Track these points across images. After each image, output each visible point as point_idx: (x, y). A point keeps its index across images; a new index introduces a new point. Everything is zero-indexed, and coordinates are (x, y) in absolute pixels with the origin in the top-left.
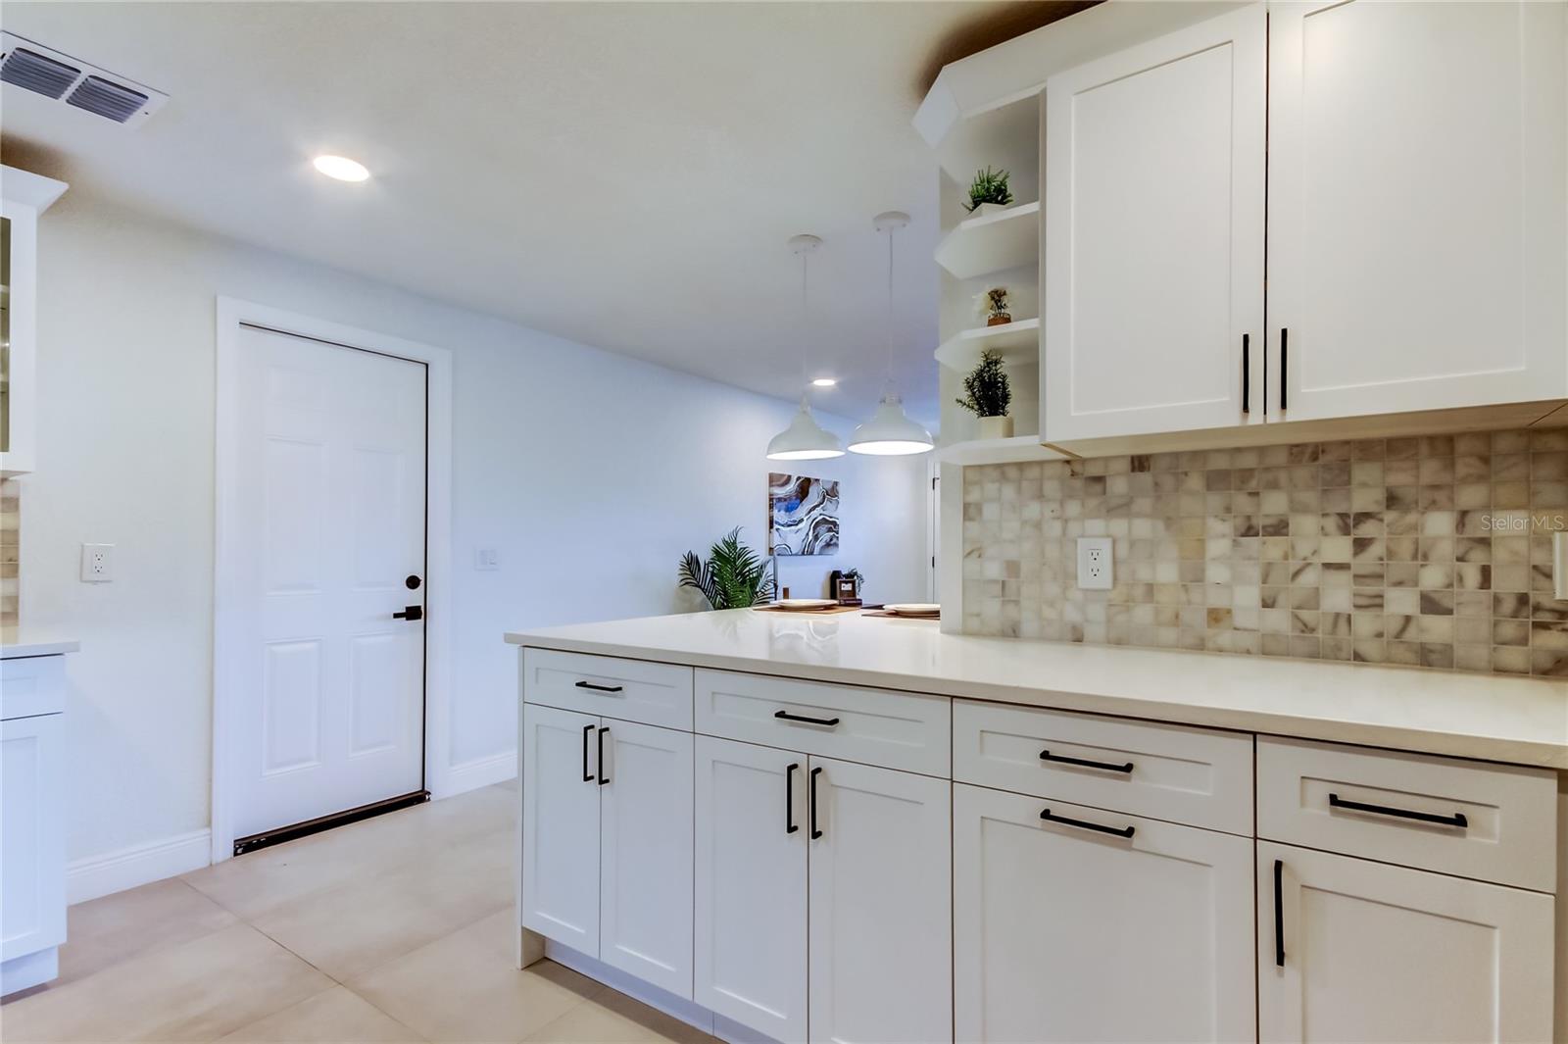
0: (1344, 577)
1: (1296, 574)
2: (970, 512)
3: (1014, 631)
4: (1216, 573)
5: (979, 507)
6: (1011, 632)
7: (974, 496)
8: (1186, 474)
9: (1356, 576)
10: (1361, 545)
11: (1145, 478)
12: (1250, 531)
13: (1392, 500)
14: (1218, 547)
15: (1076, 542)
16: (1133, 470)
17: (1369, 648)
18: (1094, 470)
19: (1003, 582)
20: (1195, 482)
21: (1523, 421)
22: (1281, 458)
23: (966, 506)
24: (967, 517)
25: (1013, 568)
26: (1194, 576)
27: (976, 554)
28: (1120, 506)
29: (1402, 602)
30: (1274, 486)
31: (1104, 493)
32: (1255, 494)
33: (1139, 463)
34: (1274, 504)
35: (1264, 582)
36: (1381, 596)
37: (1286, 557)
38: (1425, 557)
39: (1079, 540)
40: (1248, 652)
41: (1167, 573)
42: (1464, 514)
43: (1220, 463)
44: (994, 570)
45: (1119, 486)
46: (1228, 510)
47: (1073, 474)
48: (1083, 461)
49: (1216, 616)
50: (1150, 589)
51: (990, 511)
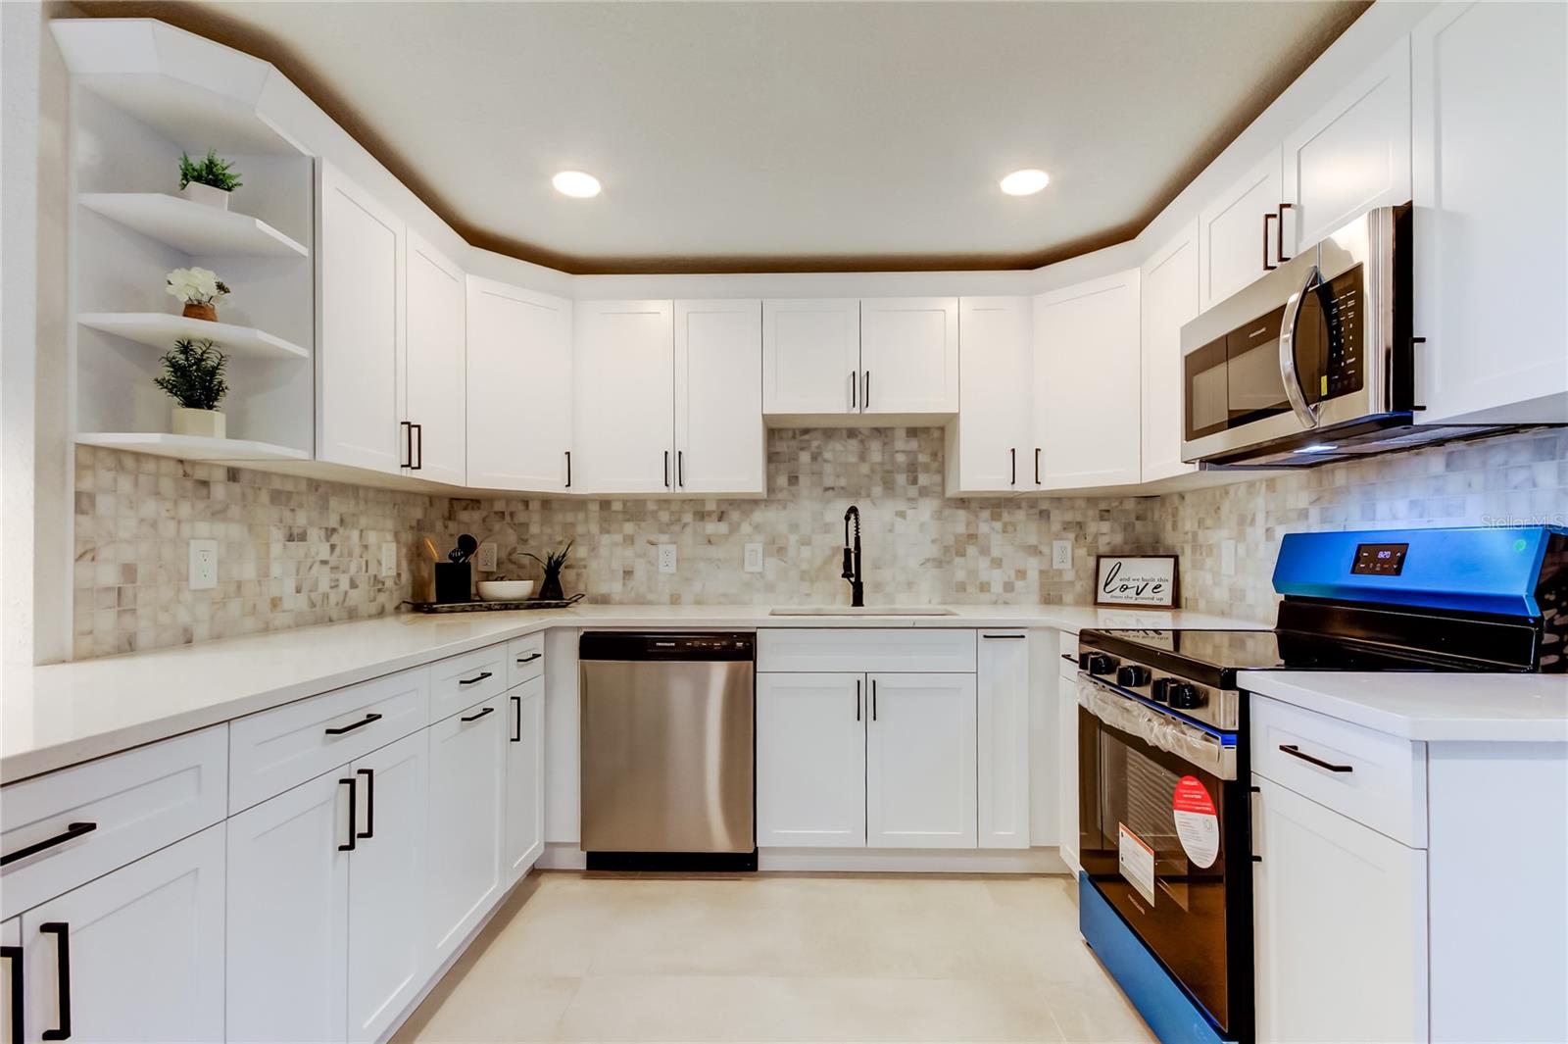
0: (326, 569)
1: (310, 568)
2: (83, 503)
3: (130, 644)
4: (276, 570)
5: (92, 497)
6: (128, 647)
7: (87, 484)
8: (260, 489)
9: (332, 568)
10: (333, 547)
11: (236, 488)
12: (291, 538)
13: (342, 521)
14: (276, 549)
15: (188, 544)
16: (229, 480)
17: (334, 614)
18: (201, 474)
19: (119, 589)
20: (264, 497)
21: (379, 484)
22: (303, 486)
23: (78, 495)
24: (79, 510)
25: (129, 572)
26: (264, 574)
27: (89, 556)
28: (219, 512)
29: (345, 584)
30: (301, 506)
31: (209, 497)
32: (293, 510)
33: (233, 474)
34: (301, 519)
35: (297, 575)
36: (337, 580)
37: (306, 556)
38: (352, 556)
39: (192, 542)
40: (289, 627)
41: (248, 571)
42: (361, 531)
43: (277, 484)
44: (109, 576)
45: (219, 491)
46: (281, 521)
47: (185, 475)
48: (194, 463)
49: (275, 603)
50: (239, 585)
51: (104, 504)
